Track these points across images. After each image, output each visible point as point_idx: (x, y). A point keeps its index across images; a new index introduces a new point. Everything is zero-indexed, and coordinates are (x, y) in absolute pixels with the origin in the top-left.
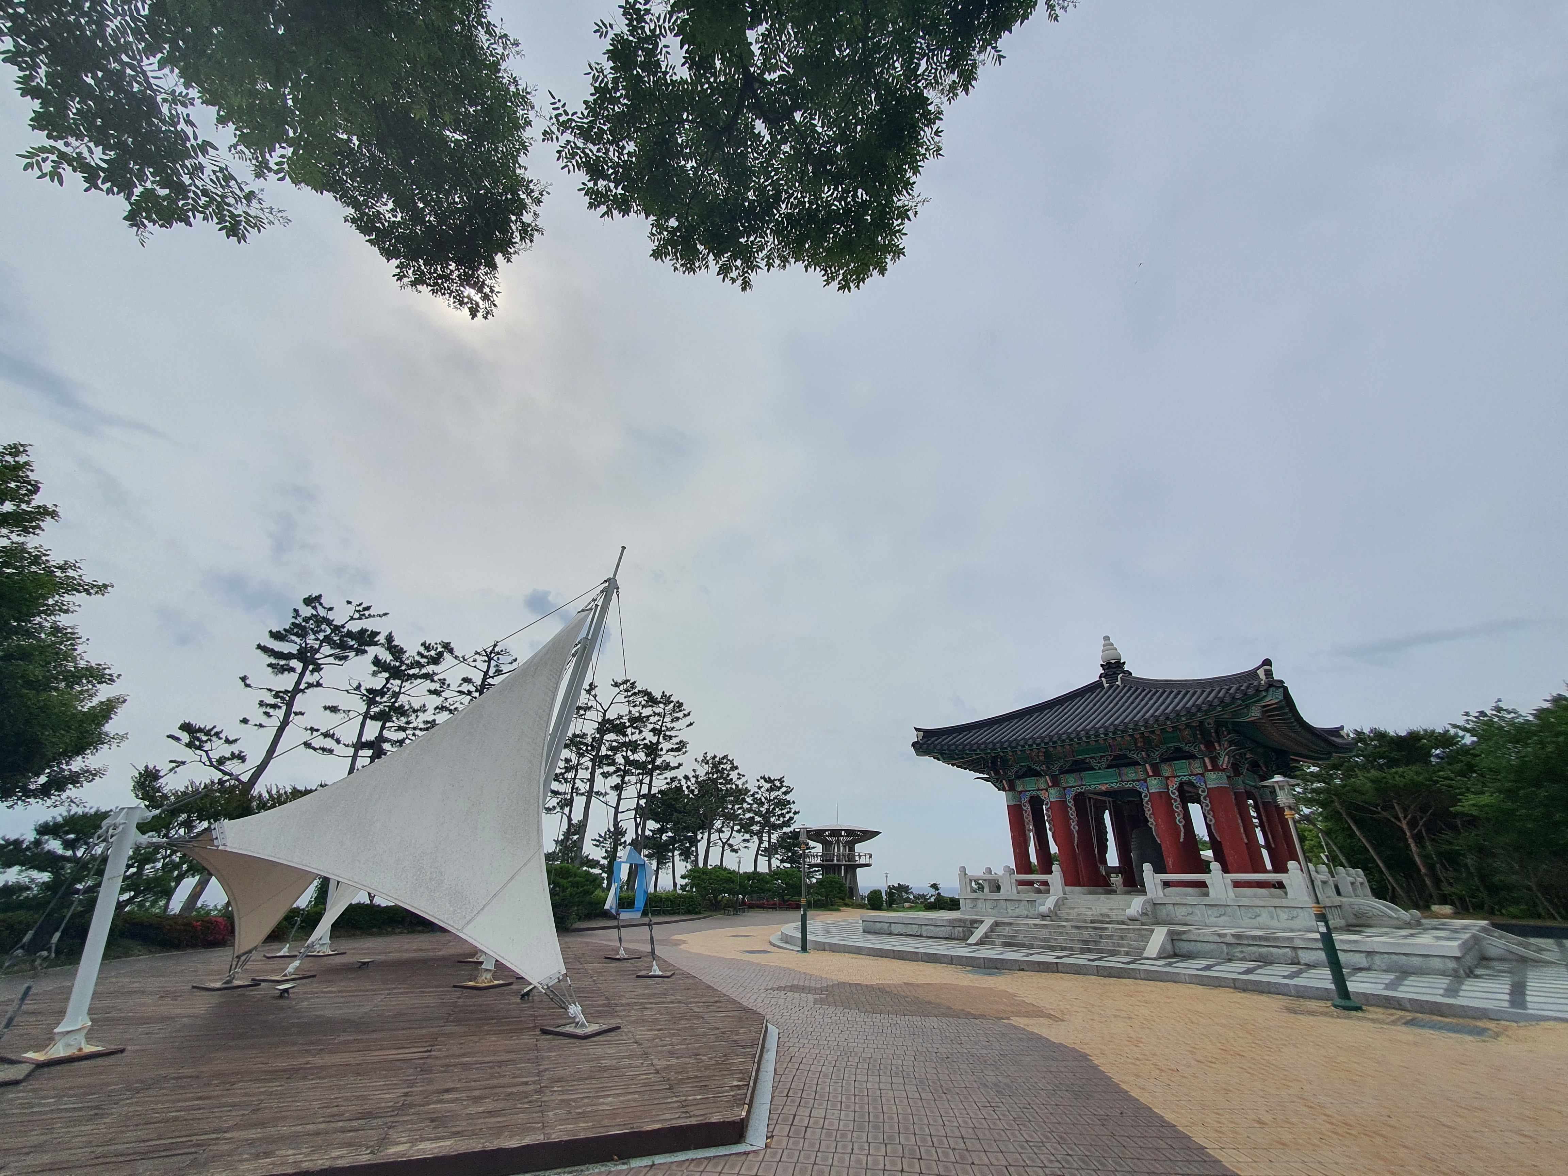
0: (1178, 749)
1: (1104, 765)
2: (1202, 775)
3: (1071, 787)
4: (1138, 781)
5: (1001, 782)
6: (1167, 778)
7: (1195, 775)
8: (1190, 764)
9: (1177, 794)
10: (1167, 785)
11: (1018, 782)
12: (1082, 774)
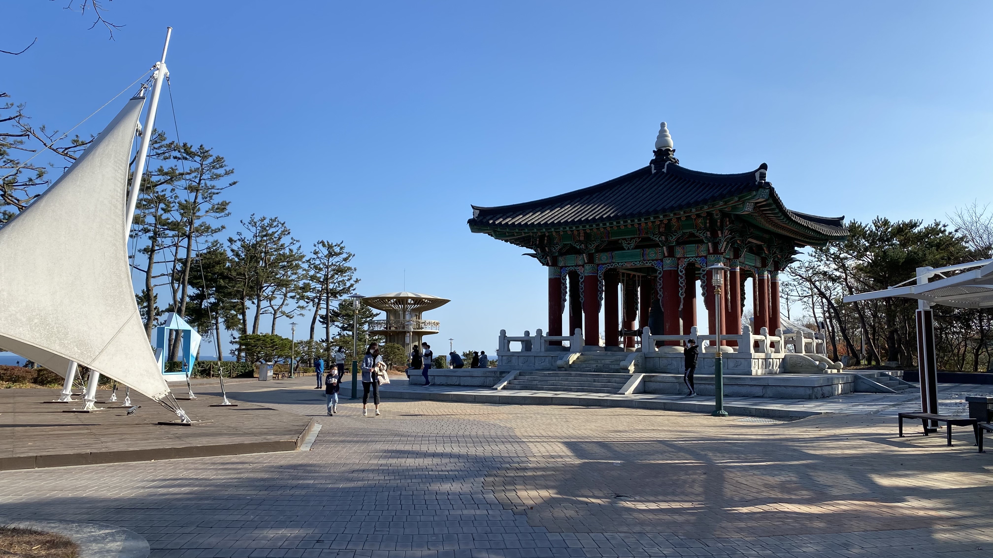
0: (692, 235)
1: (633, 245)
2: (706, 257)
3: (603, 264)
4: (657, 260)
5: (546, 258)
6: (679, 259)
7: (700, 257)
8: (698, 247)
9: (684, 272)
10: (678, 265)
11: (560, 259)
12: (614, 253)
